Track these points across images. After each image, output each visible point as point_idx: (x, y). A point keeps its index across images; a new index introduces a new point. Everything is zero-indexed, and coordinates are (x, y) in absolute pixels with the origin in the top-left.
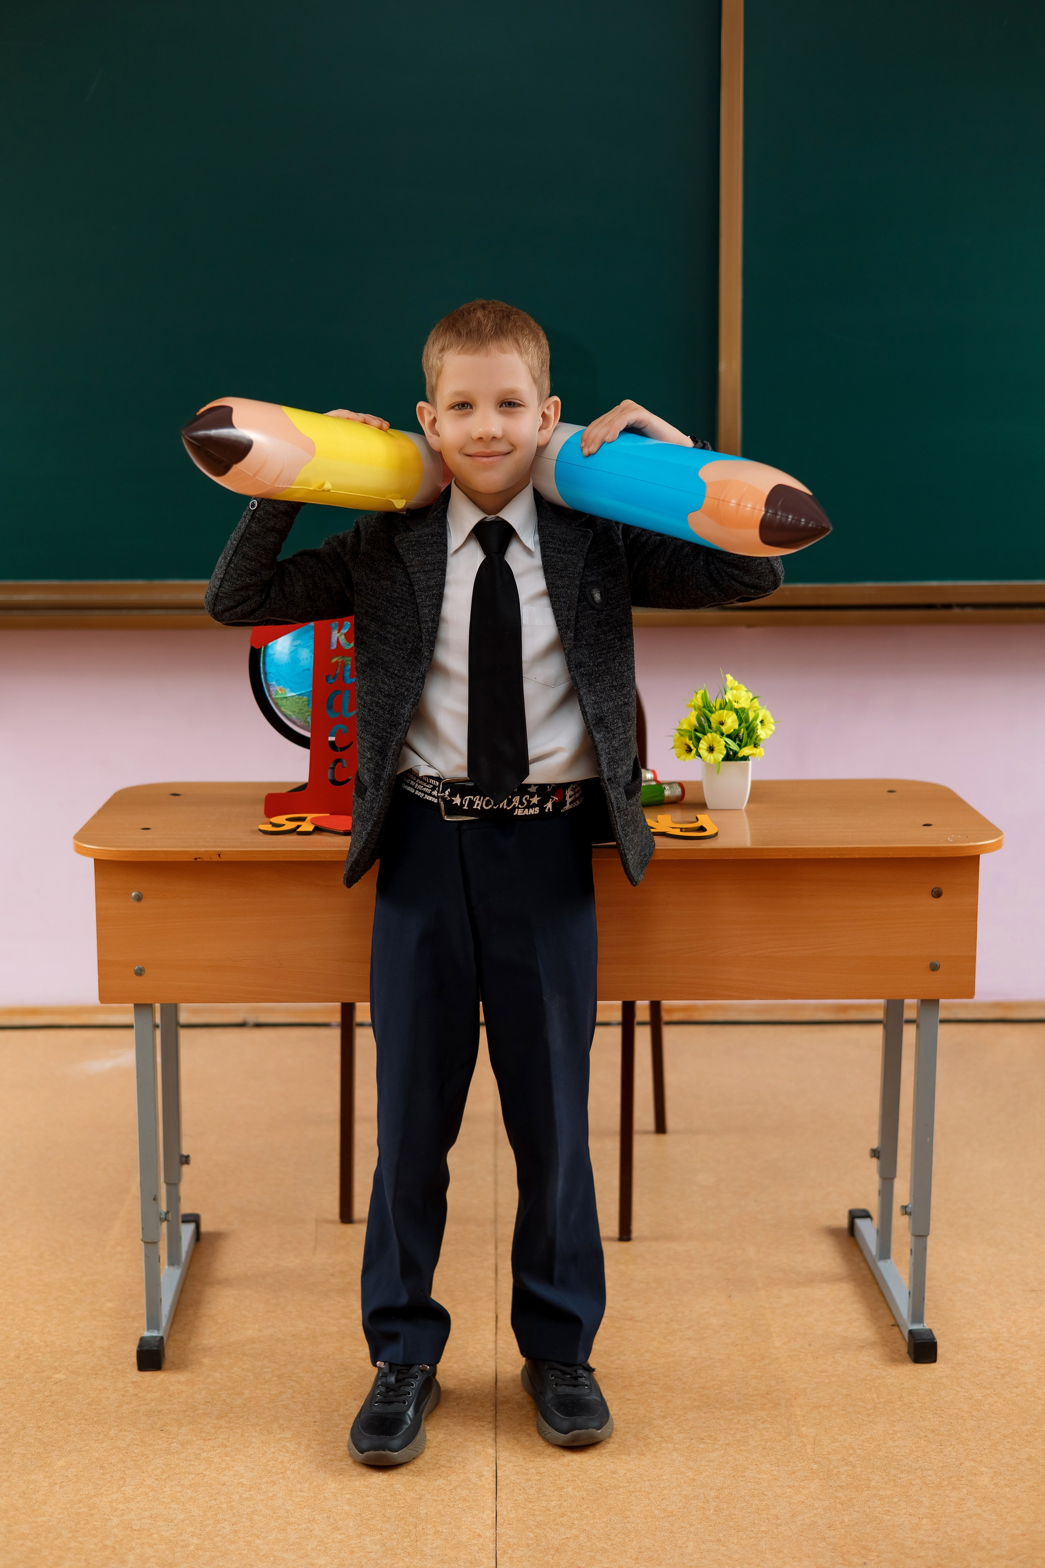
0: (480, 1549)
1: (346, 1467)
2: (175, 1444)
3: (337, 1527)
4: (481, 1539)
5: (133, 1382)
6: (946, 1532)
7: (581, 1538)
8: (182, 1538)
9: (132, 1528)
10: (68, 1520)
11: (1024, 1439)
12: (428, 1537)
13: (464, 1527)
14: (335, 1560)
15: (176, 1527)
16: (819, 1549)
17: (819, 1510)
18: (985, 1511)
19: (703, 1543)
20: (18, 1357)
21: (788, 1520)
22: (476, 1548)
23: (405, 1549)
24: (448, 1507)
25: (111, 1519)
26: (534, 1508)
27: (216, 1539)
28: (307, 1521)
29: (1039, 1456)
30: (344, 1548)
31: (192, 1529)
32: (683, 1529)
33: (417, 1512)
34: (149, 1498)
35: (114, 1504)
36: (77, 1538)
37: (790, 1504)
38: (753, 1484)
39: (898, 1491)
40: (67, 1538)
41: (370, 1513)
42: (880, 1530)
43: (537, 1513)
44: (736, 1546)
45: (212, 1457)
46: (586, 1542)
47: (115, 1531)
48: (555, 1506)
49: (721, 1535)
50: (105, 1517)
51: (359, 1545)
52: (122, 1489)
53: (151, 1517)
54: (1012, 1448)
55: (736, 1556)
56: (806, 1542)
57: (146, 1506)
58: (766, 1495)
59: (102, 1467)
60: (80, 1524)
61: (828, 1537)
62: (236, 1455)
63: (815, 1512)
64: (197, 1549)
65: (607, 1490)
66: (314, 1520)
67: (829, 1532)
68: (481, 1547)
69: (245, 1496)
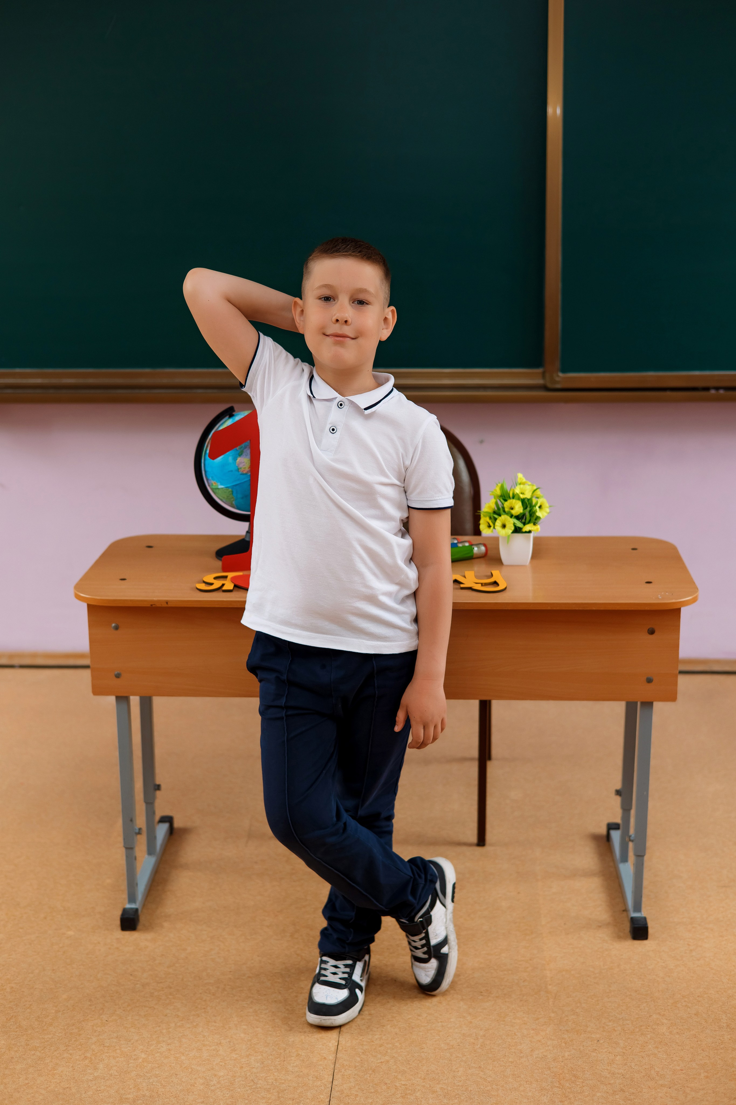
0: (324, 1068)
1: (246, 1005)
2: (138, 986)
3: (235, 1049)
4: (326, 1061)
5: (117, 939)
6: (631, 1066)
7: (391, 1063)
8: (135, 1053)
9: (104, 1045)
10: (64, 1038)
11: (696, 999)
12: (292, 1058)
13: (316, 1052)
14: (230, 1072)
15: (132, 1045)
16: (545, 1076)
17: (550, 1047)
18: (659, 1052)
19: (469, 1069)
20: (45, 918)
21: (528, 1054)
22: (321, 1068)
23: (276, 1066)
24: (307, 1037)
25: (92, 1038)
26: (363, 1040)
27: (156, 1055)
28: (216, 1044)
29: (704, 1012)
30: (237, 1064)
31: (141, 1047)
32: (458, 1058)
33: (287, 1040)
34: (118, 1024)
35: (95, 1027)
36: (68, 1051)
37: (531, 1042)
38: (509, 1027)
39: (604, 1035)
40: (63, 1050)
41: (257, 1039)
42: (587, 1063)
43: (365, 1043)
44: (491, 1072)
45: (161, 995)
46: (393, 1066)
47: (93, 1046)
48: (377, 1039)
49: (482, 1063)
50: (88, 1036)
51: (246, 1062)
52: (101, 1017)
53: (117, 1037)
54: (687, 1005)
55: (489, 1079)
56: (537, 1070)
57: (115, 1030)
58: (517, 1035)
59: (90, 1000)
60: (71, 1041)
61: (552, 1067)
62: (176, 994)
63: (547, 1048)
64: (143, 1061)
65: (413, 1028)
66: (220, 1043)
67: (553, 1063)
68: (325, 1067)
69: (178, 1024)
